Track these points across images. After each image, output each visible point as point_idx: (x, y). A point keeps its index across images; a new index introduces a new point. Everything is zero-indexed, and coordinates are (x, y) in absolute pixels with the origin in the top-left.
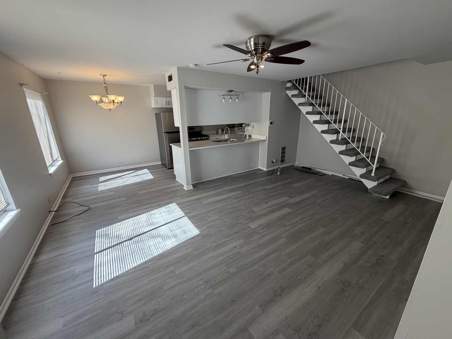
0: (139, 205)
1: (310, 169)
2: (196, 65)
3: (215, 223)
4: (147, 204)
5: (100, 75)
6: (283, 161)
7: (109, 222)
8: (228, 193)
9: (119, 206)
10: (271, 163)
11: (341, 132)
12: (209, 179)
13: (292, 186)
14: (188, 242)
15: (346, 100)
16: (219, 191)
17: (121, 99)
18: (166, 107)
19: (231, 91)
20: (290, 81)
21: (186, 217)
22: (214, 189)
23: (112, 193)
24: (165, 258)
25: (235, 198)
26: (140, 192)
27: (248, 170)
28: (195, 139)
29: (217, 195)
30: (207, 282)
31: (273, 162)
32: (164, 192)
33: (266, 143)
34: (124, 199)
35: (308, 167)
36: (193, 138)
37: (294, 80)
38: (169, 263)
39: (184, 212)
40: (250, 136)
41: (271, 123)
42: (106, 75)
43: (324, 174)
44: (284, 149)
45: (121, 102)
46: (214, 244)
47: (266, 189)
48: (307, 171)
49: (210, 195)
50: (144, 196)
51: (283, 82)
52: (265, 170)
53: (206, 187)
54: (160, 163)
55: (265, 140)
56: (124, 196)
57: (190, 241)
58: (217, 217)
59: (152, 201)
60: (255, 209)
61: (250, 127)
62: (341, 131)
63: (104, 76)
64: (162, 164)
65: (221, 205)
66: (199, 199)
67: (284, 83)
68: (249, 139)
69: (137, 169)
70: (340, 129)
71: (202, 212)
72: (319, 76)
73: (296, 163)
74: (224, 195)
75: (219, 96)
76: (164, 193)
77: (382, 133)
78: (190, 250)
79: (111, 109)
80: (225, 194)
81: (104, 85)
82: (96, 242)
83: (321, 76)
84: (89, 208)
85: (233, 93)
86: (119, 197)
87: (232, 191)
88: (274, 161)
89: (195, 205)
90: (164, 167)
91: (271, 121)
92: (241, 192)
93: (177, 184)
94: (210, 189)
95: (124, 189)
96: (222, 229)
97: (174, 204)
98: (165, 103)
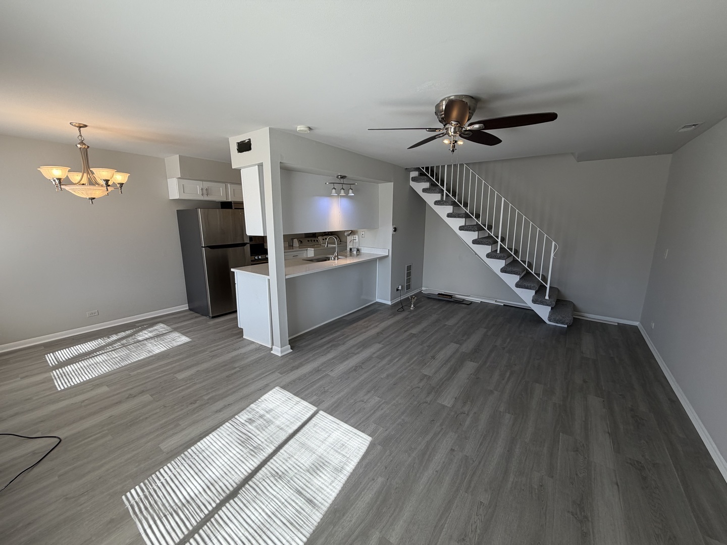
0: (196, 405)
1: (451, 296)
2: (310, 129)
3: (383, 411)
4: (214, 400)
5: (70, 123)
6: (408, 287)
7: (142, 466)
8: (361, 351)
9: (147, 418)
10: (396, 291)
11: (499, 242)
12: (307, 329)
13: (446, 325)
14: (364, 463)
15: (503, 199)
16: (342, 348)
17: (120, 178)
18: (202, 198)
19: (343, 177)
20: (418, 169)
21: (321, 412)
22: (332, 346)
23: (105, 389)
24: (344, 515)
25: (381, 357)
26: (181, 376)
27: (362, 306)
28: (260, 257)
29: (345, 357)
30: (464, 540)
31: (398, 290)
32: (235, 368)
33: (389, 260)
34: (147, 397)
35: (443, 293)
36: (256, 255)
37: (423, 168)
38: (363, 525)
39: (308, 401)
40: (358, 250)
41: (395, 230)
42: (86, 126)
43: (471, 303)
44: (409, 268)
45: (122, 185)
46: (413, 455)
47: (413, 335)
48: (446, 300)
49: (333, 358)
50: (195, 384)
51: (406, 169)
52: (389, 303)
53: (314, 344)
54: (186, 307)
55: (387, 257)
56: (143, 391)
57: (367, 461)
58: (377, 399)
59: (221, 392)
60: (427, 371)
61: (357, 236)
62: (499, 240)
63: (80, 127)
64: (190, 309)
65: (365, 375)
66: (317, 370)
67: (408, 170)
68: (358, 255)
69: (137, 325)
70: (498, 237)
71: (342, 394)
72: (462, 165)
73: (423, 289)
74: (358, 355)
75: (326, 183)
76: (238, 369)
77: (554, 243)
78: (380, 480)
79: (94, 198)
80: (358, 353)
81: (79, 146)
82: (142, 531)
83: (465, 165)
84: (57, 440)
85: (345, 181)
86: (131, 397)
87: (364, 345)
88: (400, 288)
89: (321, 383)
90: (197, 315)
91: (395, 226)
92: (380, 346)
93: (252, 347)
94: (325, 347)
95: (132, 374)
96: (403, 420)
97: (277, 388)
98: (199, 192)
